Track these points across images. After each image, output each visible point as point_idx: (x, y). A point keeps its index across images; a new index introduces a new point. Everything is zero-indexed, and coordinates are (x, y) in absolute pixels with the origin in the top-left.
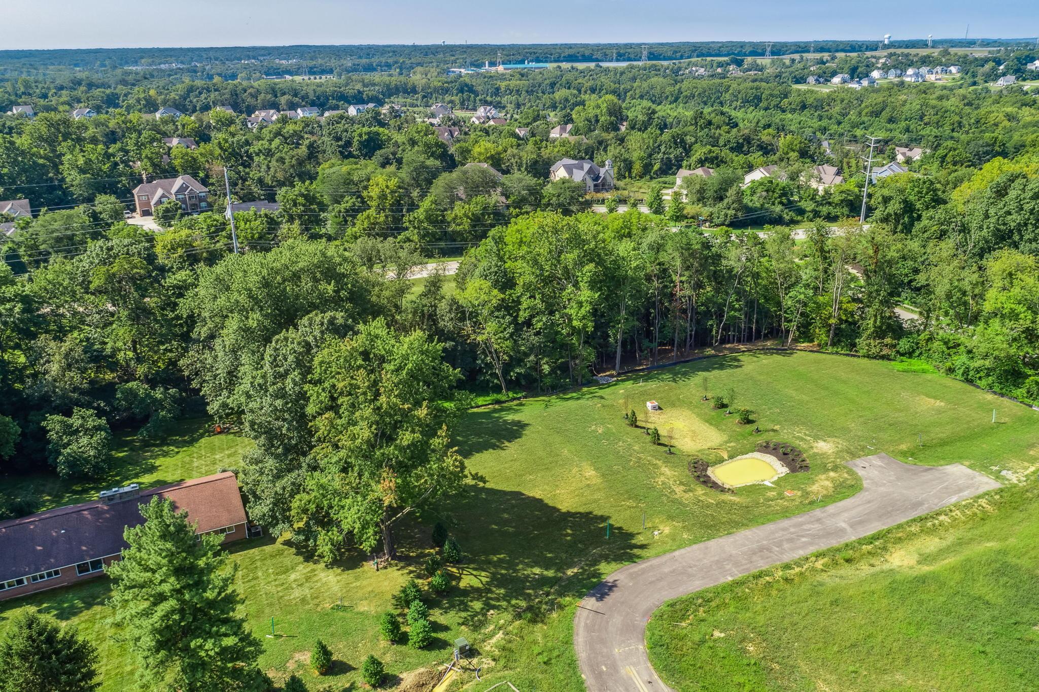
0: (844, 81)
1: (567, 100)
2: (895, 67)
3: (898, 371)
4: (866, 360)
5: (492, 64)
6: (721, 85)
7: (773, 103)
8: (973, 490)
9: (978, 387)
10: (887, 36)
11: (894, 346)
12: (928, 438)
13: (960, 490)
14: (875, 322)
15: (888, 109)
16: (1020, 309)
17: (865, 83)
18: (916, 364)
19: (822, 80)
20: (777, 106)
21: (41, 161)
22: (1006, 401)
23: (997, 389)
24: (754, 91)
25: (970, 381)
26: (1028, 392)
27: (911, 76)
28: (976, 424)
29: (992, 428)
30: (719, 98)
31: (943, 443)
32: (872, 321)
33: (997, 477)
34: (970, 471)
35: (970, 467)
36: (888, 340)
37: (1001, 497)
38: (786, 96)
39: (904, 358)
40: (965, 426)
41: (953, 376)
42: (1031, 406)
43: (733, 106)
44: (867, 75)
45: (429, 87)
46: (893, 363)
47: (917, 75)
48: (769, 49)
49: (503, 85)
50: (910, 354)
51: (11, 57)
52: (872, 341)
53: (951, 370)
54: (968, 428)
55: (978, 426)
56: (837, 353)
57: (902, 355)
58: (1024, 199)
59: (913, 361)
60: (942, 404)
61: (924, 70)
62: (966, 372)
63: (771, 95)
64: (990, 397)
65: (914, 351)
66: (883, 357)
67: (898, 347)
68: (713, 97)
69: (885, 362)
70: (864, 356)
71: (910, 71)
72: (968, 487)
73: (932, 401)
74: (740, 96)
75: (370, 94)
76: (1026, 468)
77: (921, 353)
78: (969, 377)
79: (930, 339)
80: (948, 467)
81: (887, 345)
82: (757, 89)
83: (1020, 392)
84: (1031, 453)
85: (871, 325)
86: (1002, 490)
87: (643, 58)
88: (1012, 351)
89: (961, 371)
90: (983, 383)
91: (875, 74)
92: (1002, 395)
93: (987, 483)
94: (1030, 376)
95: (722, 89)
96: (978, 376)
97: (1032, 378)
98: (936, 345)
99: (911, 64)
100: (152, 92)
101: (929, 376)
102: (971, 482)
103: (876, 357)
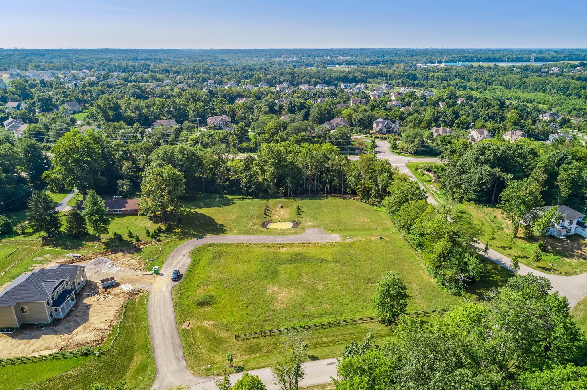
1: (457, 84)
3: (372, 210)
5: (440, 62)
6: (546, 80)
7: (574, 92)
12: (344, 228)
13: (326, 240)
20: (576, 94)
21: (182, 107)
24: (565, 85)
30: (544, 87)
39: (382, 207)
43: (551, 92)
45: (394, 75)
49: (430, 75)
51: (234, 53)
52: (373, 199)
56: (362, 202)
57: (382, 205)
60: (368, 221)
63: (575, 88)
66: (375, 205)
68: (540, 87)
69: (375, 207)
70: (369, 204)
74: (556, 87)
75: (360, 77)
80: (334, 235)
81: (377, 202)
82: (567, 84)
87: (531, 60)
100: (261, 75)
101: (380, 213)
103: (373, 205)
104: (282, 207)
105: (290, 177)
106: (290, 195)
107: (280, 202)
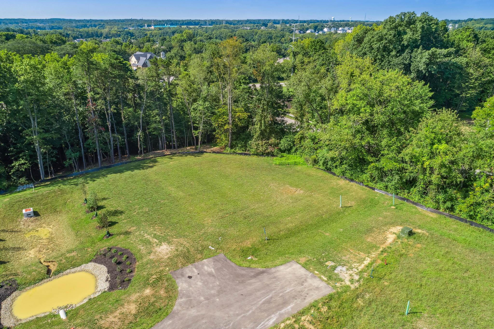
0: (312, 32)
2: (334, 27)
3: (276, 164)
4: (255, 158)
5: (149, 26)
7: (277, 40)
8: (299, 301)
9: (334, 174)
10: (333, 18)
11: (277, 145)
12: (275, 230)
13: (285, 303)
14: (261, 126)
15: (328, 42)
16: (360, 104)
17: (321, 33)
18: (292, 158)
19: (302, 32)
22: (354, 186)
23: (348, 175)
25: (328, 170)
26: (371, 176)
27: (341, 30)
28: (325, 210)
29: (339, 213)
31: (291, 233)
32: (258, 126)
33: (330, 278)
34: (302, 271)
35: (305, 266)
36: (273, 140)
37: (329, 308)
38: (283, 37)
39: (285, 154)
40: (314, 213)
41: (317, 166)
42: (373, 189)
44: (322, 30)
45: (110, 34)
46: (275, 158)
47: (343, 30)
48: (281, 21)
50: (288, 150)
52: (260, 142)
53: (316, 162)
54: (317, 215)
55: (327, 212)
56: (235, 153)
57: (284, 151)
58: (373, 41)
59: (291, 156)
60: (302, 192)
61: (346, 28)
62: (325, 163)
63: (277, 36)
64: (342, 182)
65: (291, 148)
66: (268, 154)
67: (280, 145)
69: (269, 158)
70: (254, 154)
71: (340, 29)
72: (294, 298)
73: (294, 189)
76: (361, 261)
77: (297, 150)
78: (328, 166)
79: (302, 138)
80: (282, 268)
81: (271, 145)
83: (365, 177)
84: (369, 240)
85: (258, 129)
86: (331, 298)
87: (224, 24)
88: (356, 141)
89: (322, 161)
90: (337, 171)
91: (325, 30)
92: (352, 180)
93: (317, 288)
94: (372, 162)
95: (254, 34)
96: (334, 165)
97: (372, 164)
98: (307, 142)
99: (341, 26)
101: (298, 168)
102: (299, 288)
103: (263, 154)
104: (36, 214)
105: (34, 125)
106: (46, 174)
107: (26, 202)
